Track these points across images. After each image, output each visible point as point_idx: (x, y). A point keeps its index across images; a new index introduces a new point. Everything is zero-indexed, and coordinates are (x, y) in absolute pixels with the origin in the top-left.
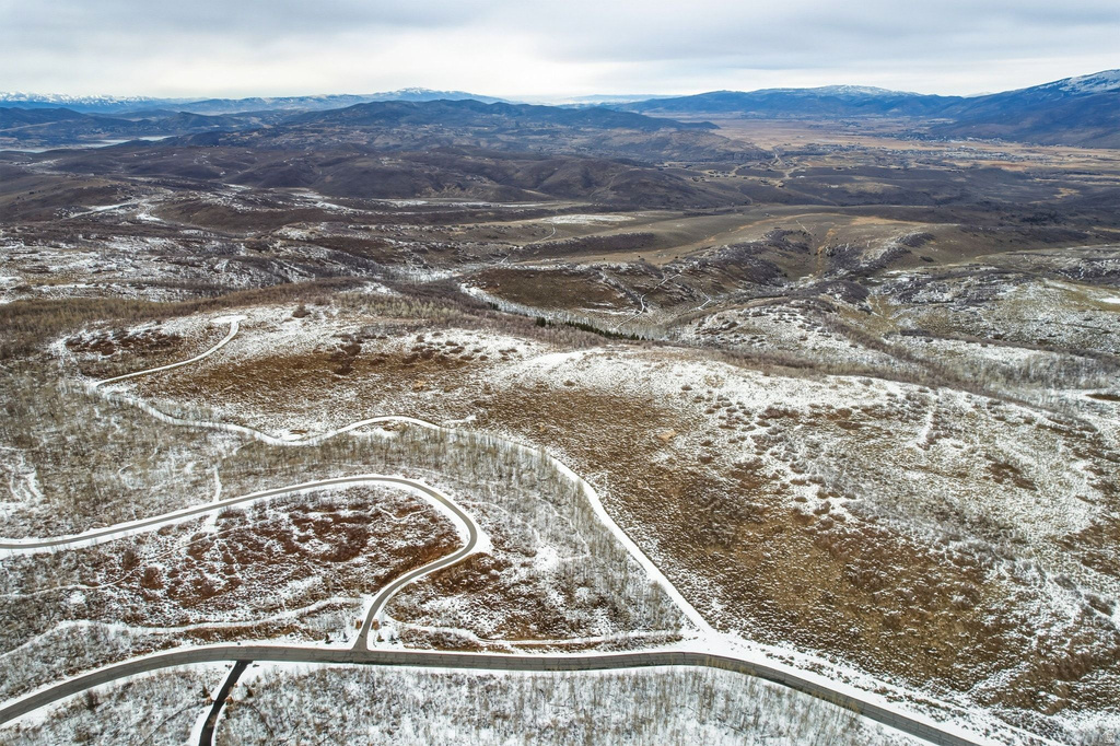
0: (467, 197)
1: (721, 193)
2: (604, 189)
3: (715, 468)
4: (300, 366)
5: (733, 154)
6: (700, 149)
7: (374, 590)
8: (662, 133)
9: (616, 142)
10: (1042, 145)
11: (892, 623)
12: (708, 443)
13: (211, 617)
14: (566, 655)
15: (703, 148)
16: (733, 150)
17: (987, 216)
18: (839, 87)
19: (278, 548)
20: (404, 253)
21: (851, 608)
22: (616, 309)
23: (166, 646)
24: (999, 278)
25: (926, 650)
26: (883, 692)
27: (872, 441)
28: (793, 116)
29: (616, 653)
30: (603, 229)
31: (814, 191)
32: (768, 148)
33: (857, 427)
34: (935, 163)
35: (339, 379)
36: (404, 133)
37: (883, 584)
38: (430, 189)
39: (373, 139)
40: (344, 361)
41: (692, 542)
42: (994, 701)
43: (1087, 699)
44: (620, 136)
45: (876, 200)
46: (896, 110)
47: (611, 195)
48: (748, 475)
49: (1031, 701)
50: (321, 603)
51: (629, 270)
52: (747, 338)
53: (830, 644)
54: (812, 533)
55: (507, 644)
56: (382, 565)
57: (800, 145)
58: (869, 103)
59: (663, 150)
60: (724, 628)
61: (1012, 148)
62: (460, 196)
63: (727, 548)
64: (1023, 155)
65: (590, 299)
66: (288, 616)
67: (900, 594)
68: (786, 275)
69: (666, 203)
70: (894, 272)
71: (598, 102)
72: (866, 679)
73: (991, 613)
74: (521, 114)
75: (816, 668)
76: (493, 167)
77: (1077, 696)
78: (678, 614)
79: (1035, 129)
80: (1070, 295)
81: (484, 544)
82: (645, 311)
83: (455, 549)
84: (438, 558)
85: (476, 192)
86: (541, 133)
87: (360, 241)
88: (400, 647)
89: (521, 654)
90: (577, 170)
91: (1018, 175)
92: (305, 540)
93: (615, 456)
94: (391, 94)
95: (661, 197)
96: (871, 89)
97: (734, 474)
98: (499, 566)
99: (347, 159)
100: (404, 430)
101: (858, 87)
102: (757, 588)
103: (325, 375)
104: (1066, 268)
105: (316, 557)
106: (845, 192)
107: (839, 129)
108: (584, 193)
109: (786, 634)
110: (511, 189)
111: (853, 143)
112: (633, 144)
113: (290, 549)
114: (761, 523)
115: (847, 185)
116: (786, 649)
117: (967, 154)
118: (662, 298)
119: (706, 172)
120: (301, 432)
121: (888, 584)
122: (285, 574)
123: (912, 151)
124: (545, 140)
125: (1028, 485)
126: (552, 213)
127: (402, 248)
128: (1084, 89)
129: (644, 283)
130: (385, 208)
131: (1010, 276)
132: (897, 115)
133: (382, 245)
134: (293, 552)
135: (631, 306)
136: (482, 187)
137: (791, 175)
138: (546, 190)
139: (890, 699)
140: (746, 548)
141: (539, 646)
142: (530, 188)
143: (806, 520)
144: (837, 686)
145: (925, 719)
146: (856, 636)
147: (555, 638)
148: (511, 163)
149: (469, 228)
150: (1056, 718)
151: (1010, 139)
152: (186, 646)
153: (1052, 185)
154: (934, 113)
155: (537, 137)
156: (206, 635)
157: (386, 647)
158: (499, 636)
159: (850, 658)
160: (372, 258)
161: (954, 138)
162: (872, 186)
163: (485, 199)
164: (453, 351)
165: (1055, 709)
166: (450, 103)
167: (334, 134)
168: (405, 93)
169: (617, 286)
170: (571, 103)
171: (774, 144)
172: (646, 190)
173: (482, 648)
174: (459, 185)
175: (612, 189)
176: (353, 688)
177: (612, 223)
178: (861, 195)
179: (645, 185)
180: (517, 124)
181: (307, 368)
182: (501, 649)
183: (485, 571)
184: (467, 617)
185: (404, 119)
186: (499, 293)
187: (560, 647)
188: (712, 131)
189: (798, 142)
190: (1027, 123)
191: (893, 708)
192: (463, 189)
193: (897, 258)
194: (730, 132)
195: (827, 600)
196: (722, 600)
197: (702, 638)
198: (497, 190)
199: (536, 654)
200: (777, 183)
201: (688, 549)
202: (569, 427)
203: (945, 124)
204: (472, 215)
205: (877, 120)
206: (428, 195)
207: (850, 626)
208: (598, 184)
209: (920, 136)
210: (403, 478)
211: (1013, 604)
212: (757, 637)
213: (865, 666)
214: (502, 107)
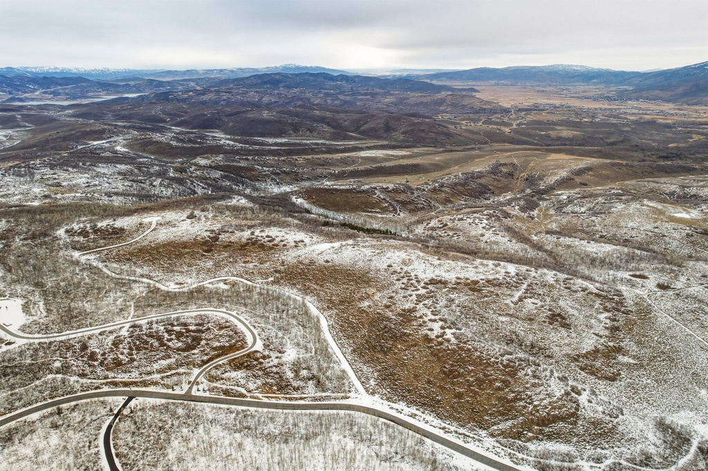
0: (313, 137)
1: (471, 136)
2: (397, 133)
3: (391, 311)
4: (185, 247)
5: (485, 109)
6: (464, 106)
7: (200, 366)
8: (443, 94)
9: (412, 101)
10: (688, 105)
11: (459, 396)
12: (391, 297)
13: (119, 376)
14: (288, 402)
15: (466, 106)
16: (485, 107)
17: (635, 154)
18: (559, 65)
19: (156, 344)
20: (266, 175)
21: (441, 387)
22: (381, 213)
23: (96, 388)
24: (617, 199)
25: (472, 409)
26: (444, 428)
27: (486, 299)
28: (528, 84)
29: (314, 403)
30: (391, 160)
31: (530, 135)
32: (508, 106)
33: (479, 291)
34: (615, 117)
35: (205, 255)
36: (281, 94)
37: (460, 375)
38: (291, 132)
39: (262, 97)
40: (209, 246)
41: (369, 350)
42: (499, 435)
43: (548, 435)
44: (414, 97)
45: (568, 143)
46: (595, 80)
47: (402, 137)
48: (407, 316)
49: (519, 435)
50: (173, 372)
51: (393, 189)
52: (451, 233)
53: (424, 404)
54: (432, 347)
55: (260, 396)
56: (206, 354)
57: (529, 104)
58: (578, 76)
59: (440, 106)
60: (373, 394)
61: (668, 107)
62: (309, 136)
63: (385, 354)
64: (673, 112)
65: (366, 207)
66: (156, 377)
67: (468, 381)
68: (493, 193)
69: (435, 143)
70: (560, 192)
71: (405, 74)
72: (438, 422)
73: (513, 392)
74: (355, 82)
75: (413, 416)
76: (331, 118)
77: (543, 434)
78: (351, 385)
79: (685, 94)
80: (655, 211)
81: (259, 346)
82: (399, 215)
83: (244, 348)
84: (234, 352)
85: (319, 134)
86: (365, 94)
87: (241, 168)
88: (207, 394)
89: (266, 400)
90: (382, 121)
91: (668, 126)
92: (169, 340)
93: (342, 302)
94: (276, 68)
95: (432, 138)
96: (581, 66)
97: (400, 315)
98: (264, 357)
99: (243, 112)
100: (234, 284)
101: (572, 65)
102: (395, 374)
103: (198, 253)
105: (174, 349)
106: (549, 136)
107: (557, 93)
108: (385, 135)
109: (403, 398)
110: (340, 132)
111: (564, 102)
112: (422, 103)
113: (162, 344)
114: (407, 341)
115: (551, 132)
116: (401, 405)
117: (637, 111)
118: (412, 207)
119: (464, 122)
120: (180, 284)
121: (462, 376)
122: (158, 356)
123: (601, 109)
124: (368, 100)
125: (567, 326)
126: (362, 149)
127: (265, 171)
129: (402, 197)
130: (262, 144)
131: (623, 198)
132: (595, 84)
133: (253, 170)
134: (163, 346)
135: (391, 212)
136: (323, 131)
137: (517, 125)
138: (359, 133)
139: (446, 432)
140: (395, 354)
141: (276, 397)
142: (352, 132)
143: (431, 340)
144: (422, 425)
145: (460, 442)
146: (439, 401)
147: (285, 394)
148: (342, 115)
149: (308, 159)
150: (528, 444)
151: (668, 101)
152: (106, 389)
153: (689, 132)
154: (621, 83)
155: (363, 97)
156: (116, 384)
157: (201, 394)
158: (257, 391)
159: (432, 412)
160: (247, 178)
161: (630, 99)
162: (566, 133)
163: (324, 139)
164: (269, 241)
165: (529, 440)
166: (312, 75)
167: (238, 94)
168: (285, 68)
169: (384, 199)
170: (388, 74)
171: (512, 103)
172: (423, 135)
173: (247, 397)
174: (309, 130)
175: (402, 133)
176: (180, 411)
177: (397, 156)
178: (559, 138)
179: (423, 131)
180: (352, 89)
181: (189, 248)
182: (257, 398)
183: (257, 359)
184: (243, 382)
185: (282, 85)
186: (314, 202)
187: (286, 398)
188: (474, 94)
189: (527, 102)
190: (680, 90)
191: (446, 436)
192: (311, 132)
193: (565, 183)
194: (486, 94)
195: (429, 382)
196: (376, 379)
197: (361, 398)
198: (331, 133)
199: (274, 401)
200: (507, 130)
201: (366, 353)
202: (321, 286)
203: (626, 90)
204: (313, 150)
205: (582, 87)
206: (290, 135)
207: (437, 396)
208: (394, 130)
209: (608, 98)
210: (225, 311)
211: (527, 388)
212: (388, 399)
213: (439, 416)
214: (344, 77)
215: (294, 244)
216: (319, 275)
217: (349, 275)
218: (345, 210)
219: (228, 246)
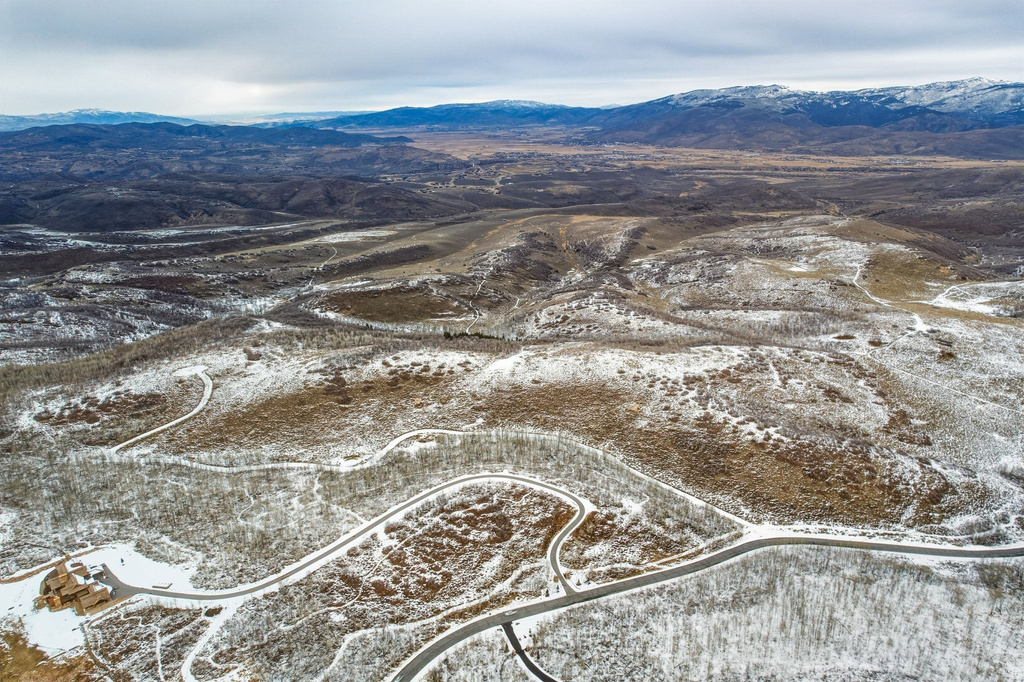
0: (216, 222)
1: (450, 202)
2: (348, 206)
3: (684, 424)
4: (302, 403)
5: (437, 165)
6: (407, 162)
7: (543, 554)
8: (367, 148)
9: (328, 158)
10: (669, 147)
11: (844, 496)
12: (667, 408)
13: (452, 603)
14: (690, 562)
15: (410, 161)
16: (436, 161)
17: (664, 207)
18: (504, 101)
19: (454, 543)
20: (218, 286)
21: (819, 492)
22: (458, 316)
23: (441, 630)
24: (721, 259)
25: (869, 506)
26: (864, 534)
27: (753, 389)
28: (471, 127)
29: (715, 553)
30: (374, 245)
31: (524, 195)
32: (464, 158)
34: (601, 164)
35: (346, 409)
36: (105, 159)
37: (827, 475)
38: (176, 218)
39: (69, 166)
41: (703, 475)
42: (914, 524)
43: (949, 511)
44: (330, 153)
45: (576, 200)
46: (553, 120)
47: (358, 211)
48: (705, 421)
49: (928, 520)
50: (517, 573)
51: (449, 282)
52: (584, 326)
53: (820, 516)
54: (770, 453)
55: (655, 564)
56: (536, 536)
57: (490, 154)
58: (531, 114)
59: (374, 164)
60: (759, 522)
61: (649, 150)
62: (208, 222)
63: (728, 474)
64: (660, 156)
65: (434, 310)
66: (504, 587)
67: (838, 477)
68: (557, 271)
69: (408, 216)
70: (637, 261)
71: (290, 120)
72: (851, 530)
73: (885, 477)
74: (222, 135)
75: (824, 531)
76: (233, 191)
77: (944, 511)
78: (731, 522)
79: (661, 134)
80: (771, 268)
81: (590, 508)
82: (480, 315)
83: (573, 514)
84: (567, 522)
85: (224, 216)
86: (249, 153)
87: (169, 278)
88: (593, 586)
89: (666, 568)
90: (319, 190)
91: (666, 173)
92: (466, 532)
93: (609, 429)
94: (62, 115)
95: (403, 209)
96: (531, 102)
97: (699, 426)
98: (610, 517)
99: (66, 191)
100: (440, 439)
101: (519, 101)
102: (762, 493)
103: (332, 407)
104: (745, 246)
105: (485, 542)
106: (550, 195)
107: (514, 138)
108: (330, 210)
109: (794, 517)
110: (260, 213)
111: (532, 150)
112: (344, 161)
113: (464, 542)
114: (738, 453)
115: (550, 189)
116: (800, 525)
117: (621, 157)
118: (485, 302)
119: (429, 184)
120: (354, 457)
121: (830, 475)
122: (475, 560)
123: (580, 156)
124: (257, 161)
125: (847, 400)
126: (317, 234)
127: (213, 280)
128: (684, 103)
129: (466, 290)
130: (145, 240)
131: (727, 257)
132: (554, 124)
133: (193, 280)
134: (467, 544)
135: (468, 313)
136: (230, 212)
137: (501, 182)
138: (290, 210)
139: (870, 537)
140: (738, 471)
141: (673, 561)
142: (277, 210)
143: (762, 446)
144: (839, 537)
145: (891, 542)
146: (831, 508)
147: (677, 553)
148: (250, 187)
149: (258, 255)
150: (943, 525)
151: (646, 143)
152: (455, 627)
153: (689, 179)
154: (583, 122)
155: (249, 157)
156: (461, 615)
157: (584, 588)
158: (645, 561)
159: (835, 521)
161: (606, 143)
162: (570, 188)
163: (237, 223)
164: (422, 371)
165: (940, 521)
166: (144, 126)
167: (17, 161)
168: (80, 115)
169: (448, 296)
170: (261, 121)
171: (467, 154)
172: (389, 205)
173: (643, 572)
174: (206, 212)
175: (357, 205)
177: (380, 238)
178: (564, 196)
179: (387, 200)
180: (223, 145)
181: (310, 403)
182: (654, 569)
183: (603, 523)
184: (617, 555)
185: (95, 144)
187: (684, 557)
188: (409, 144)
189: (489, 151)
190: (654, 130)
191: (873, 541)
192: (211, 215)
193: (631, 249)
194: (424, 143)
195: (803, 491)
196: (746, 506)
197: (754, 532)
198: (246, 213)
199: (674, 566)
200: (492, 189)
201: (703, 480)
202: (560, 414)
203: (593, 131)
204: (247, 240)
205: (542, 129)
206: (176, 225)
207: (825, 503)
208: (342, 202)
209: (579, 142)
210: (490, 474)
211: (890, 470)
212: (780, 522)
213: (845, 523)
214: (201, 129)
215: (461, 369)
216: (542, 401)
217: (582, 393)
218: (407, 319)
219: (369, 388)
